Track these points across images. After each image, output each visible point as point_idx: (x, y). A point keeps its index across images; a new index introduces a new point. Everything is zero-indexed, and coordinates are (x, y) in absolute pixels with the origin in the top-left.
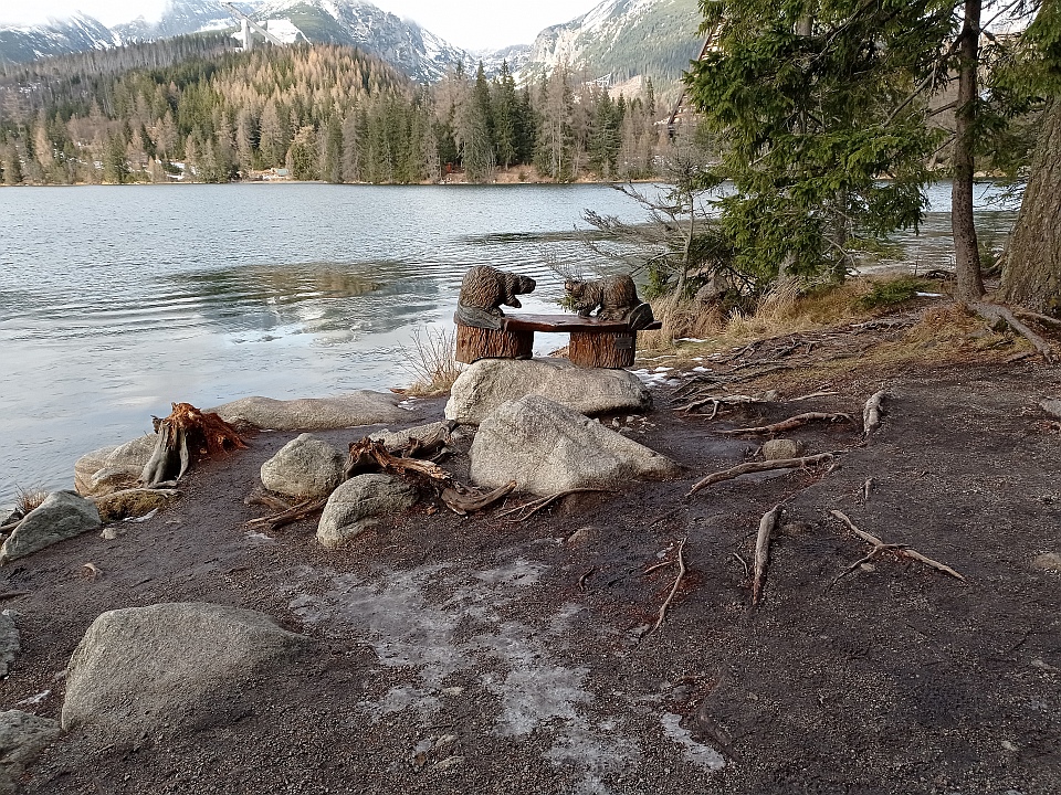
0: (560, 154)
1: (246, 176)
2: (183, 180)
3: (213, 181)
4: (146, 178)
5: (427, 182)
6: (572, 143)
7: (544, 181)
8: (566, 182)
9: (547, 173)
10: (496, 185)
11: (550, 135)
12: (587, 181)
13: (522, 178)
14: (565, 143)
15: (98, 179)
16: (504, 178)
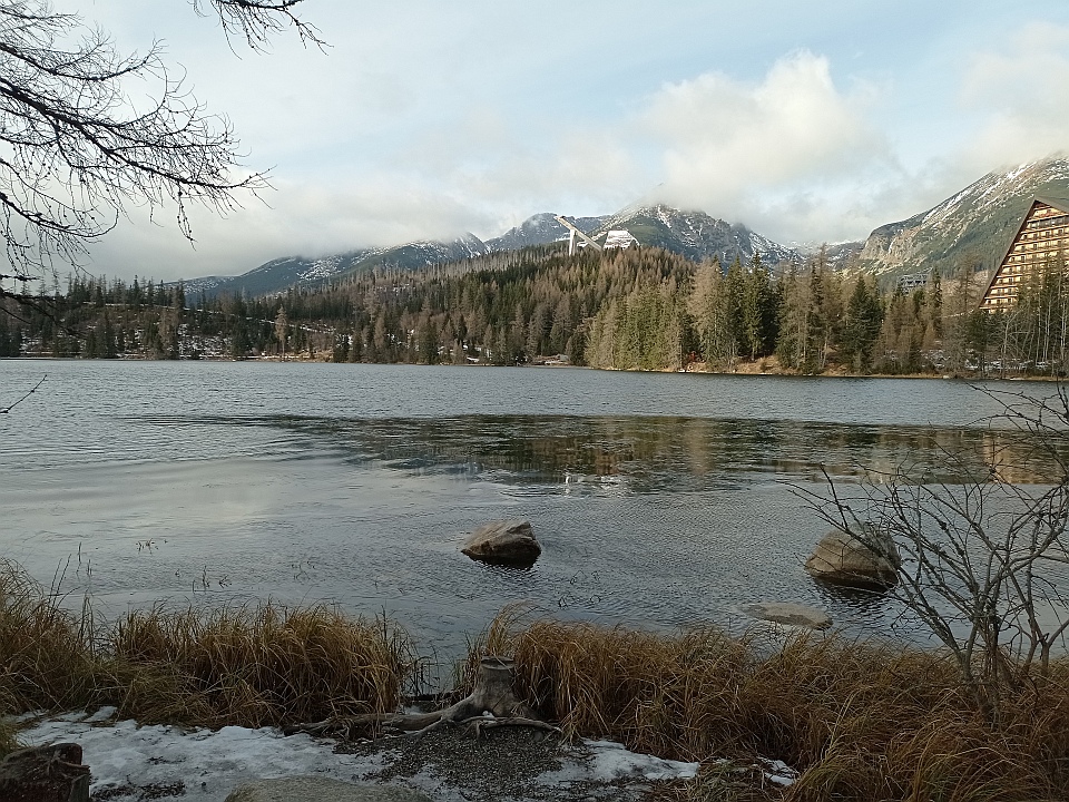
0: (806, 345)
1: (530, 360)
2: (478, 363)
3: (501, 364)
4: (450, 360)
5: (668, 370)
6: (820, 333)
7: (787, 372)
8: (811, 373)
9: (790, 364)
10: (737, 375)
11: (795, 325)
12: (835, 374)
13: (764, 368)
14: (812, 333)
15: (413, 360)
16: (746, 368)
